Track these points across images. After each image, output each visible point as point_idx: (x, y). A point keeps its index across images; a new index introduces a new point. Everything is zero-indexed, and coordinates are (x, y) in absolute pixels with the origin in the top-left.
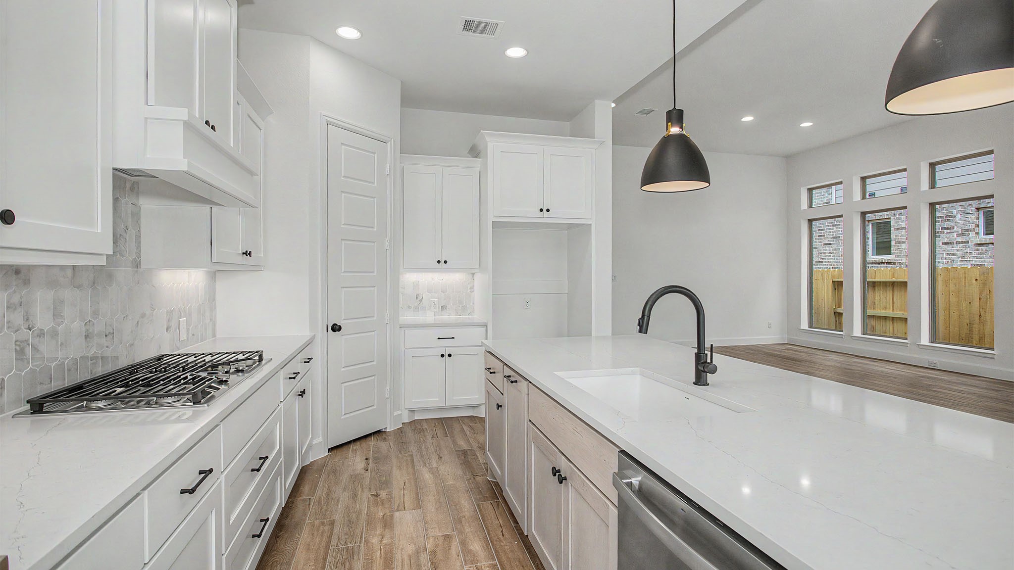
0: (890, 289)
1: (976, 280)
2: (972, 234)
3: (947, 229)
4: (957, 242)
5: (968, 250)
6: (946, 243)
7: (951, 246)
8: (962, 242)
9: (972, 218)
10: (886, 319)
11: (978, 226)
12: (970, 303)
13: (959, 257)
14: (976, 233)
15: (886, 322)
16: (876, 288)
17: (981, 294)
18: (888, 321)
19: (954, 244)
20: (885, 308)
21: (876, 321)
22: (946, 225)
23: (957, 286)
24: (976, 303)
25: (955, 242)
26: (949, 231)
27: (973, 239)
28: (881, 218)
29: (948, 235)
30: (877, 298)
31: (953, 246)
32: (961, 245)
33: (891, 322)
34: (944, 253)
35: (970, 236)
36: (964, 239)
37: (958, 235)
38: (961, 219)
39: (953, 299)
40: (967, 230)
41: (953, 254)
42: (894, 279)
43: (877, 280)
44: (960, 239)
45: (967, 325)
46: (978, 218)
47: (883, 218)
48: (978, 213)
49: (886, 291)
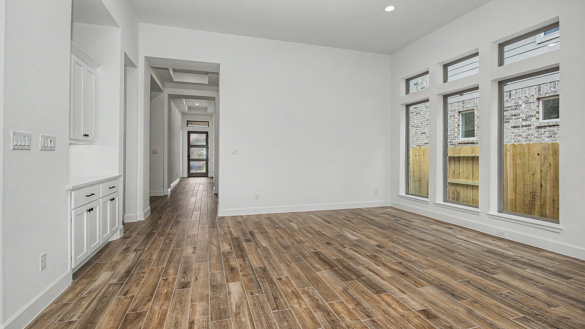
0: (470, 163)
1: (538, 154)
2: (534, 119)
3: (515, 115)
4: (521, 126)
5: (530, 132)
6: (514, 127)
7: (518, 129)
8: (526, 126)
9: (534, 106)
10: (467, 187)
11: (538, 112)
12: (533, 174)
13: (523, 138)
14: (537, 118)
15: (467, 188)
16: (461, 162)
17: (542, 166)
18: (469, 188)
19: (520, 127)
20: (467, 178)
21: (461, 188)
22: (514, 112)
23: (522, 159)
24: (538, 176)
25: (521, 125)
26: (516, 117)
27: (534, 123)
28: (468, 109)
29: (516, 121)
30: (461, 170)
31: (519, 128)
32: (525, 128)
33: (471, 189)
34: (513, 135)
35: (532, 120)
36: (527, 123)
37: (524, 120)
38: (525, 108)
39: (519, 171)
40: (531, 116)
41: (520, 136)
42: (474, 154)
43: (462, 155)
44: (524, 123)
45: (531, 193)
46: (538, 106)
47: (470, 109)
48: (538, 102)
49: (468, 164)
